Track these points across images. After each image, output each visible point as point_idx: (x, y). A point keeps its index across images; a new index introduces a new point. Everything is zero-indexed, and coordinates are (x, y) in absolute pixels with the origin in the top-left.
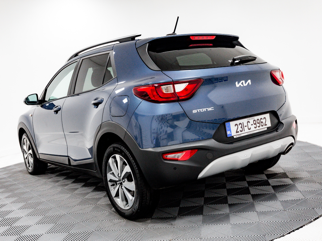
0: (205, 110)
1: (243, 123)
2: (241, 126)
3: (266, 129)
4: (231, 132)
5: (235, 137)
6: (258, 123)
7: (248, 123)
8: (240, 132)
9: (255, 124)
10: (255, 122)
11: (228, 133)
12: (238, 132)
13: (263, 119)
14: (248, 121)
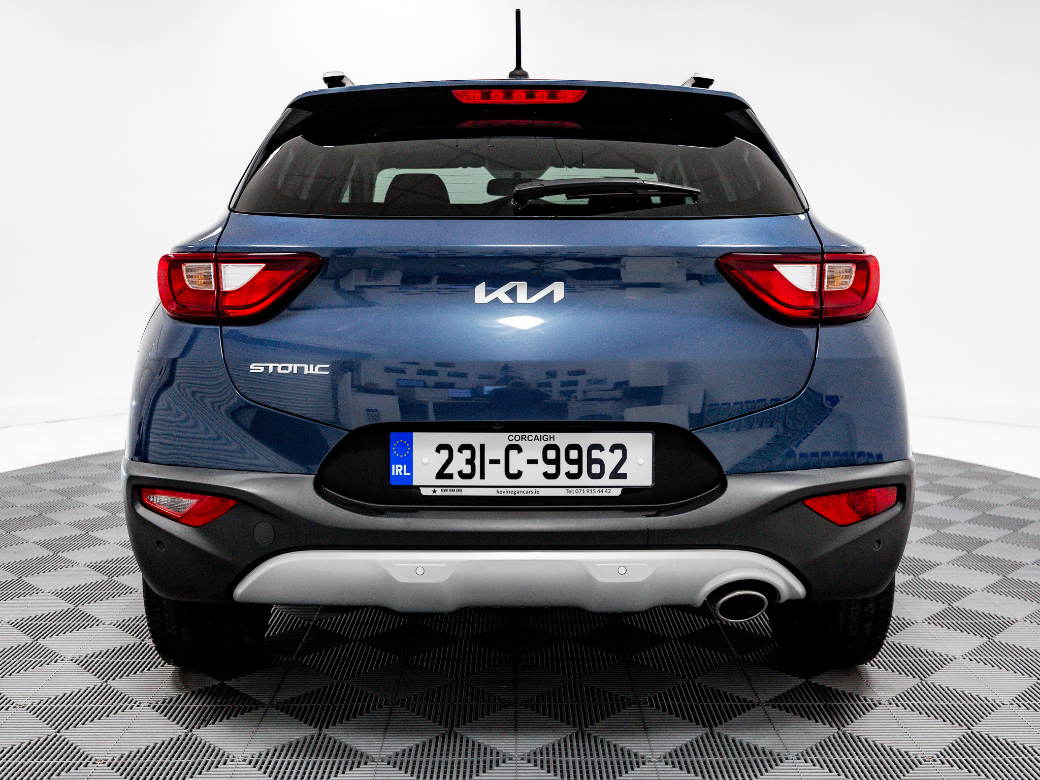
0: (293, 368)
1: (482, 447)
2: (469, 457)
3: (617, 492)
4: (410, 469)
5: (425, 492)
6: (570, 462)
7: (513, 453)
8: (456, 476)
9: (548, 462)
10: (551, 455)
11: (397, 470)
12: (450, 476)
13: (607, 448)
14: (514, 442)
